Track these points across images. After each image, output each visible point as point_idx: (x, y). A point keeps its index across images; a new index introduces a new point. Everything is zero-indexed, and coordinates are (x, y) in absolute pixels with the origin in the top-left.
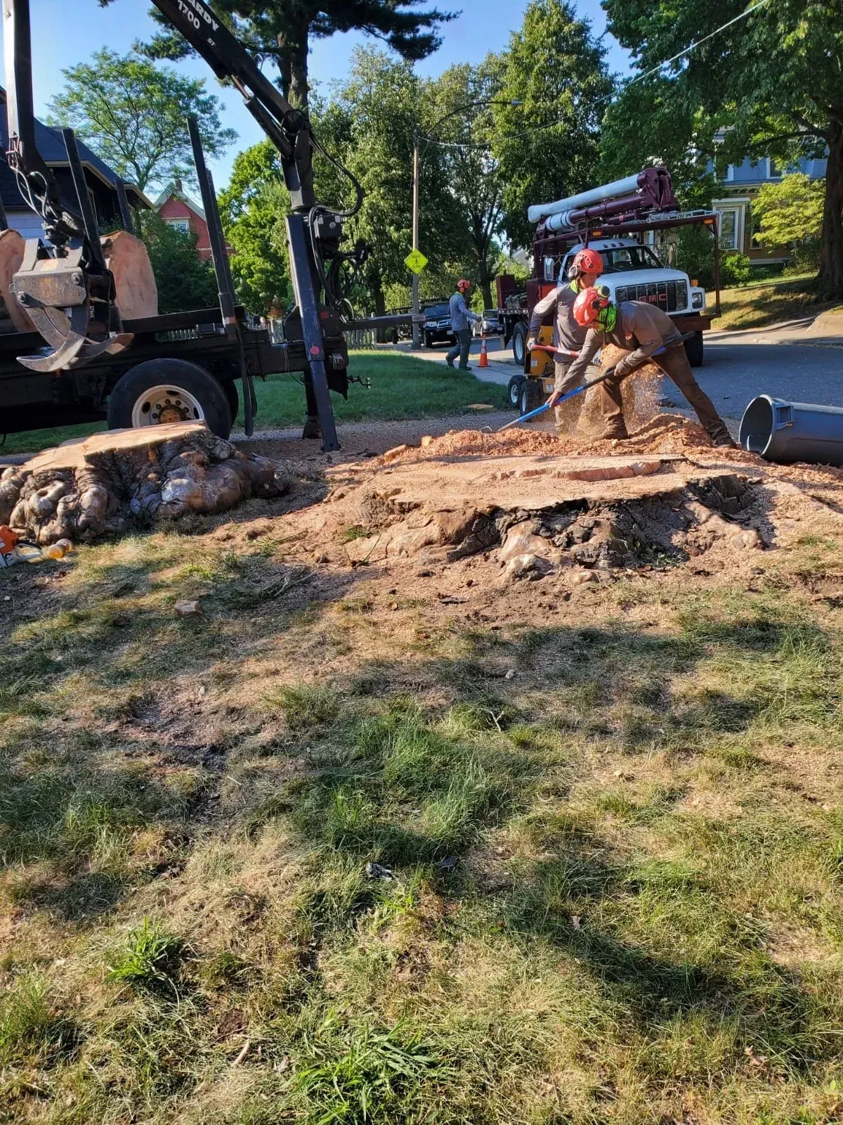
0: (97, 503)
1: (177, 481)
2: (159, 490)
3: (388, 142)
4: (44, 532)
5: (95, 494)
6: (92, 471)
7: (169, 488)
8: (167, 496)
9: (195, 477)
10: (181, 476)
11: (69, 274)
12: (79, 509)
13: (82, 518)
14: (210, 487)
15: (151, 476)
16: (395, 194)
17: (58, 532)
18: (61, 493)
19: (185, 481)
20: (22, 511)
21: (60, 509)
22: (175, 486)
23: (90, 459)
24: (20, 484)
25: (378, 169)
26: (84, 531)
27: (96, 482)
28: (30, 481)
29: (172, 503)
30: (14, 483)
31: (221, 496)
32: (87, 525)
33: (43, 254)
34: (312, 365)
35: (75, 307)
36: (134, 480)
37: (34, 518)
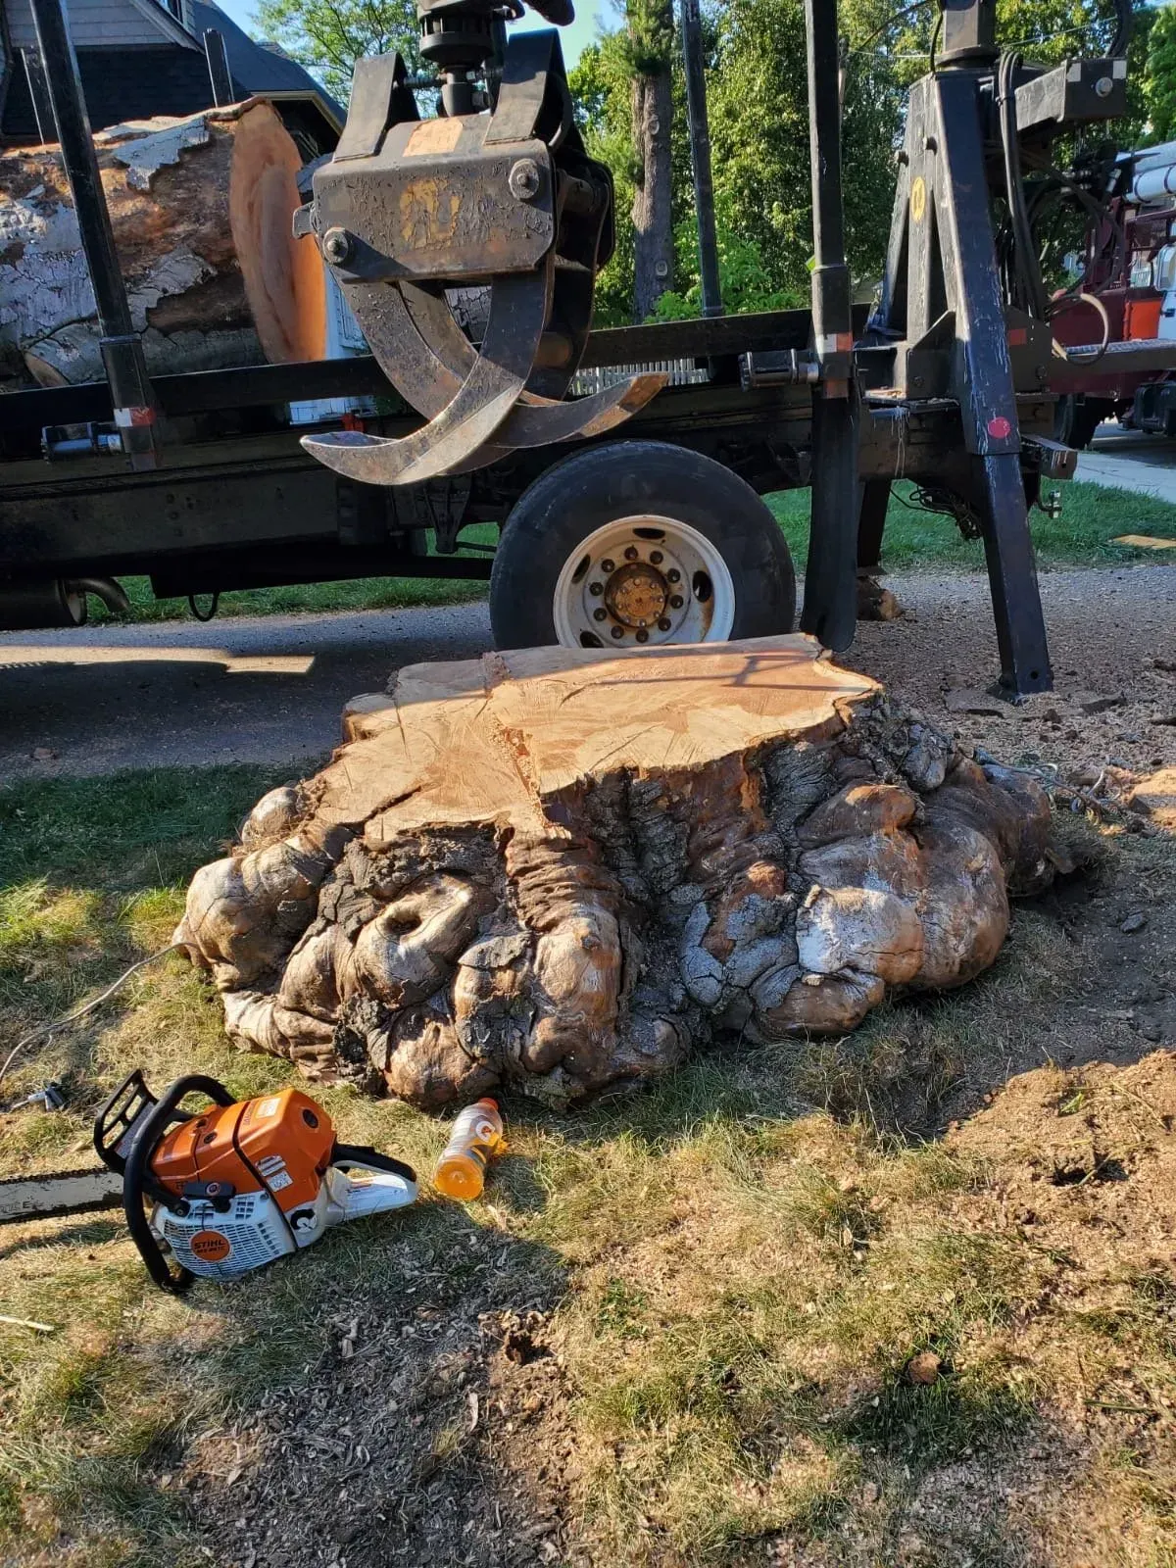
0: (594, 979)
1: (846, 895)
2: (784, 925)
3: (777, 67)
4: (405, 1062)
5: (589, 947)
6: (568, 851)
7: (823, 921)
8: (819, 950)
9: (895, 878)
10: (854, 875)
11: (501, 165)
12: (529, 993)
13: (543, 1032)
14: (946, 914)
15: (757, 872)
17: (455, 1068)
18: (466, 930)
19: (875, 897)
20: (326, 967)
21: (464, 988)
22: (844, 915)
23: (555, 806)
24: (320, 867)
26: (544, 1073)
27: (583, 890)
28: (354, 862)
29: (833, 979)
30: (302, 863)
31: (978, 943)
32: (556, 1057)
34: (989, 462)
36: (689, 874)
37: (368, 1008)
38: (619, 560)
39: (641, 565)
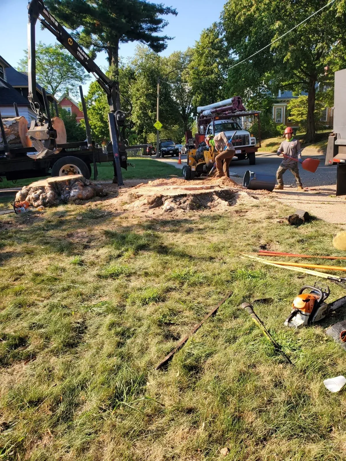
0: (51, 196)
1: (75, 190)
2: (69, 192)
4: (36, 204)
5: (51, 193)
6: (50, 187)
7: (72, 192)
8: (72, 193)
9: (80, 190)
10: (76, 189)
11: (44, 131)
12: (46, 197)
13: (47, 200)
14: (84, 192)
15: (67, 189)
16: (151, 100)
17: (40, 204)
18: (41, 193)
19: (77, 190)
20: (29, 198)
21: (41, 197)
22: (74, 192)
23: (49, 183)
24: (28, 190)
25: (144, 90)
26: (47, 203)
27: (51, 190)
28: (32, 190)
29: (73, 196)
30: (27, 190)
31: (87, 195)
32: (48, 202)
33: (36, 125)
34: (115, 159)
35: (46, 140)
36: (62, 190)
37: (33, 200)
38: (68, 170)
39: (71, 171)
